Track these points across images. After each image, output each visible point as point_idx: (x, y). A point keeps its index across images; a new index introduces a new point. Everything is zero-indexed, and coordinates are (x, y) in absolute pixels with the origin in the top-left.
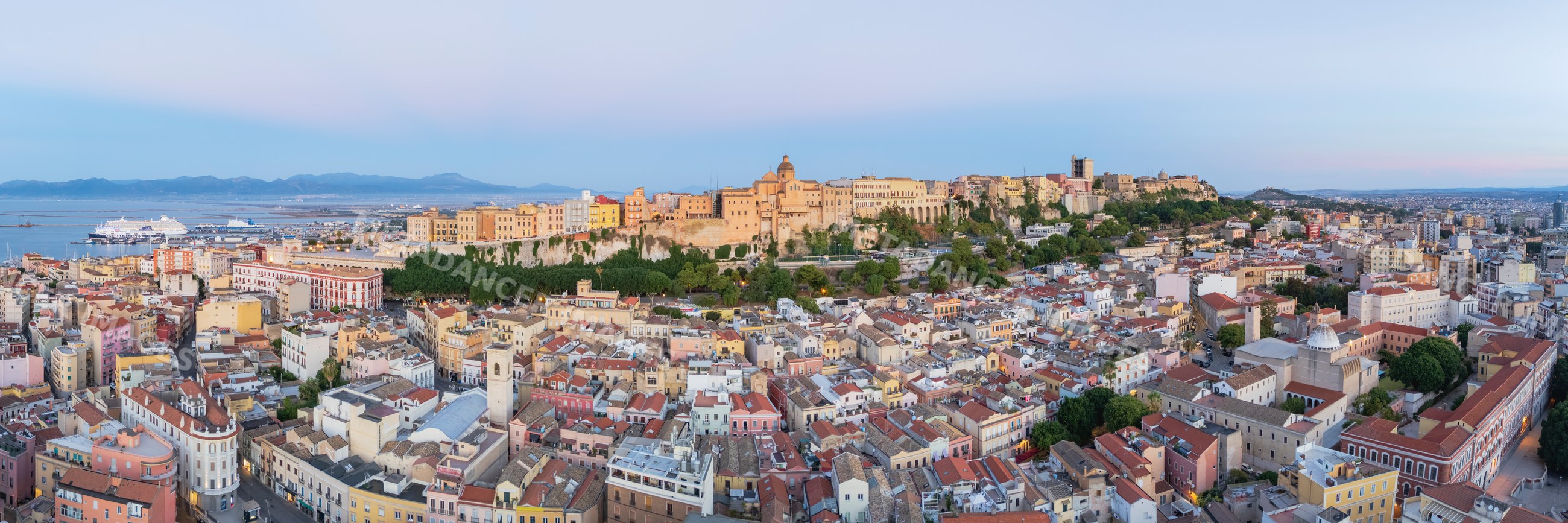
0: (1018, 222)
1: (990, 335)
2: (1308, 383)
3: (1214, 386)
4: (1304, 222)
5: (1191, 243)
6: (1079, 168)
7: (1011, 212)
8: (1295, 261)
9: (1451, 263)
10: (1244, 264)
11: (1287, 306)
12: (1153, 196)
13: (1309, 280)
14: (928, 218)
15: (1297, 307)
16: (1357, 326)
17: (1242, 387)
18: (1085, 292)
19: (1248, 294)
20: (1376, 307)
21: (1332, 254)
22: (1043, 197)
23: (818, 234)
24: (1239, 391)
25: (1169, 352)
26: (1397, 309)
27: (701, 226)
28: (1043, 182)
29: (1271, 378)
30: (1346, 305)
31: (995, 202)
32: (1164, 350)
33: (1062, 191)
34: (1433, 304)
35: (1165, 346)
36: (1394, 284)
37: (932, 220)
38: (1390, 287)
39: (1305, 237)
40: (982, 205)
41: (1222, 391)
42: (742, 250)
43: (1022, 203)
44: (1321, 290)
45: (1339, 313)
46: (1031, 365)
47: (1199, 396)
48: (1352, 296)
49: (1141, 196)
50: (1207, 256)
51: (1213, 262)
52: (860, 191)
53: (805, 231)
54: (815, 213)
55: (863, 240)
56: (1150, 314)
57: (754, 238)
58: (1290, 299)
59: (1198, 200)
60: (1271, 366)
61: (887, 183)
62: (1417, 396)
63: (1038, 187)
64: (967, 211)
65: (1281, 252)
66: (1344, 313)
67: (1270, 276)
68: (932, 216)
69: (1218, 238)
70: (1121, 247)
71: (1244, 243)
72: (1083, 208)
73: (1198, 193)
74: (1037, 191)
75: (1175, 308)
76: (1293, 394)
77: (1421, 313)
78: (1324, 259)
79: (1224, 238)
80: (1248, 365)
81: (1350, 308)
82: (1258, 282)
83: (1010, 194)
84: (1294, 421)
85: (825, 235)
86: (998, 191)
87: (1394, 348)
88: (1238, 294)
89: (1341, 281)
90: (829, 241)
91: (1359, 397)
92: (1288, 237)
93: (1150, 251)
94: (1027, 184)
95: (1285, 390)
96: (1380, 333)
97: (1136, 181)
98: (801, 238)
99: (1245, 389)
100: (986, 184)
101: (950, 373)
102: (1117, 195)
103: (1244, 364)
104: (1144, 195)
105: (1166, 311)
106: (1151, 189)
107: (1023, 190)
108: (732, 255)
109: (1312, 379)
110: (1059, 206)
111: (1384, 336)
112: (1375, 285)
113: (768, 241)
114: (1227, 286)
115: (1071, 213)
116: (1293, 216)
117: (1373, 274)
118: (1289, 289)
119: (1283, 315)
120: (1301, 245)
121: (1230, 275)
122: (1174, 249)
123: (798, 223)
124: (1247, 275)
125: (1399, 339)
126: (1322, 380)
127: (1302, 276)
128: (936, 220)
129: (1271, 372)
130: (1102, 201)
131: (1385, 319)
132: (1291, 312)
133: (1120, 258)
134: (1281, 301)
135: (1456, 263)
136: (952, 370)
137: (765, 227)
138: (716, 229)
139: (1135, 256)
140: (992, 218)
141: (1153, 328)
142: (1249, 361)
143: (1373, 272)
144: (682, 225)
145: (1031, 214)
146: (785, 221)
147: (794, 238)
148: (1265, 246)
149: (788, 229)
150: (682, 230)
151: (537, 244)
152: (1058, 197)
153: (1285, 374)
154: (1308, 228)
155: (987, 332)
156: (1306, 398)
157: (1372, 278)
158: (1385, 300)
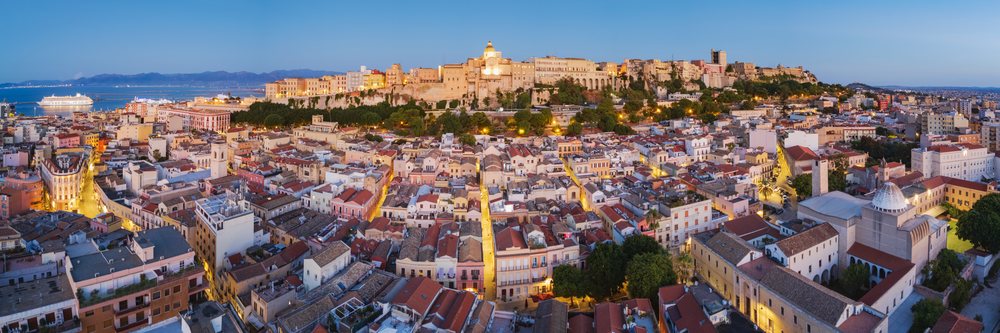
0: (664, 91)
1: (589, 170)
2: (873, 247)
3: (767, 247)
4: (876, 99)
5: (789, 109)
6: (716, 58)
7: (660, 84)
8: (870, 124)
9: (991, 128)
10: (827, 125)
11: (859, 160)
12: (768, 78)
13: (879, 138)
14: (597, 87)
15: (868, 160)
16: (921, 179)
17: (796, 252)
18: (687, 141)
19: (829, 149)
20: (935, 162)
21: (896, 120)
22: (686, 75)
23: (508, 94)
24: (792, 257)
25: (739, 199)
26: (953, 164)
27: (429, 88)
28: (687, 65)
29: (833, 239)
30: (909, 159)
31: (648, 77)
32: (734, 197)
33: (702, 72)
34: (982, 160)
35: (736, 193)
36: (949, 143)
37: (600, 88)
38: (947, 146)
39: (877, 109)
40: (640, 79)
41: (774, 255)
42: (454, 104)
43: (669, 78)
44: (889, 146)
45: (904, 167)
46: (603, 201)
47: (746, 259)
48: (914, 152)
49: (760, 78)
50: (800, 118)
51: (804, 123)
52: (542, 66)
53: (498, 92)
54: (506, 80)
55: (538, 99)
56: (737, 160)
57: (464, 96)
58: (862, 154)
59: (802, 82)
60: (834, 226)
61: (565, 61)
62: (987, 259)
63: (682, 68)
64: (628, 83)
65: (858, 117)
66: (908, 167)
67: (848, 134)
68: (600, 85)
69: (812, 107)
70: (733, 110)
71: (833, 110)
72: (717, 83)
73: (802, 78)
74: (681, 71)
75: (759, 157)
76: (856, 259)
77: (973, 168)
78: (891, 123)
79: (817, 106)
80: (809, 221)
81: (913, 162)
82: (838, 138)
83: (660, 71)
84: (850, 314)
85: (513, 95)
86: (650, 69)
87: (956, 201)
88: (820, 148)
89: (904, 140)
90: (516, 100)
91: (928, 263)
92: (864, 108)
93: (758, 113)
94: (673, 66)
95: (848, 252)
96: (942, 187)
97: (757, 68)
98: (495, 96)
99: (800, 254)
100: (642, 64)
101: (529, 199)
102: (742, 76)
103: (806, 220)
104: (762, 77)
105: (750, 159)
106: (767, 73)
107: (670, 69)
108: (448, 106)
109: (877, 242)
110: (700, 82)
111: (946, 190)
112: (933, 143)
113: (473, 98)
114: (811, 141)
115: (707, 86)
116: (868, 95)
117: (931, 135)
118: (861, 145)
119: (855, 167)
120: (874, 114)
121: (814, 133)
122: (776, 113)
123: (494, 86)
124: (829, 133)
125: (960, 192)
126: (888, 244)
127: (873, 135)
128: (603, 88)
129: (833, 232)
130: (732, 80)
131: (944, 172)
132: (862, 165)
133: (731, 118)
134: (854, 155)
135: (995, 128)
136: (532, 197)
137: (471, 89)
138: (437, 89)
139: (743, 116)
140: (646, 87)
141: (735, 174)
142: (811, 218)
143: (930, 133)
144: (417, 87)
145: (675, 85)
146: (483, 85)
147: (491, 96)
148: (846, 113)
149: (486, 90)
150: (418, 90)
151: (328, 98)
152: (699, 76)
153: (850, 234)
154: (879, 104)
155: (586, 168)
156: (871, 265)
157: (930, 138)
158: (944, 156)
